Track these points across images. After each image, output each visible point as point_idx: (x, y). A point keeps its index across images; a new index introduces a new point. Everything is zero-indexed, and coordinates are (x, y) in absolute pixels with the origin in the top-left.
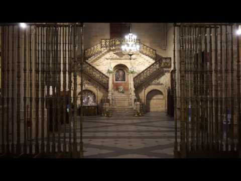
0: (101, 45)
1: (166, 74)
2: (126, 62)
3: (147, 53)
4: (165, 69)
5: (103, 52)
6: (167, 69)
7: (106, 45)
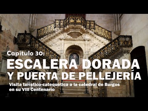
0: (55, 25)
1: (125, 55)
2: (80, 44)
3: (102, 34)
4: (124, 49)
5: (57, 33)
6: (127, 49)
7: (60, 25)
